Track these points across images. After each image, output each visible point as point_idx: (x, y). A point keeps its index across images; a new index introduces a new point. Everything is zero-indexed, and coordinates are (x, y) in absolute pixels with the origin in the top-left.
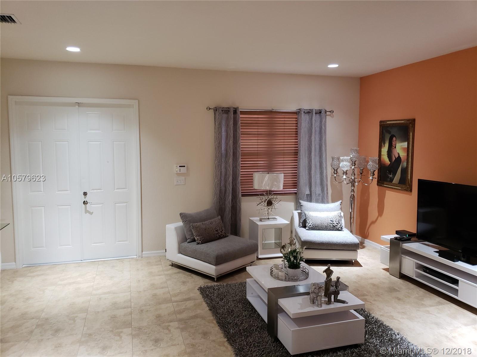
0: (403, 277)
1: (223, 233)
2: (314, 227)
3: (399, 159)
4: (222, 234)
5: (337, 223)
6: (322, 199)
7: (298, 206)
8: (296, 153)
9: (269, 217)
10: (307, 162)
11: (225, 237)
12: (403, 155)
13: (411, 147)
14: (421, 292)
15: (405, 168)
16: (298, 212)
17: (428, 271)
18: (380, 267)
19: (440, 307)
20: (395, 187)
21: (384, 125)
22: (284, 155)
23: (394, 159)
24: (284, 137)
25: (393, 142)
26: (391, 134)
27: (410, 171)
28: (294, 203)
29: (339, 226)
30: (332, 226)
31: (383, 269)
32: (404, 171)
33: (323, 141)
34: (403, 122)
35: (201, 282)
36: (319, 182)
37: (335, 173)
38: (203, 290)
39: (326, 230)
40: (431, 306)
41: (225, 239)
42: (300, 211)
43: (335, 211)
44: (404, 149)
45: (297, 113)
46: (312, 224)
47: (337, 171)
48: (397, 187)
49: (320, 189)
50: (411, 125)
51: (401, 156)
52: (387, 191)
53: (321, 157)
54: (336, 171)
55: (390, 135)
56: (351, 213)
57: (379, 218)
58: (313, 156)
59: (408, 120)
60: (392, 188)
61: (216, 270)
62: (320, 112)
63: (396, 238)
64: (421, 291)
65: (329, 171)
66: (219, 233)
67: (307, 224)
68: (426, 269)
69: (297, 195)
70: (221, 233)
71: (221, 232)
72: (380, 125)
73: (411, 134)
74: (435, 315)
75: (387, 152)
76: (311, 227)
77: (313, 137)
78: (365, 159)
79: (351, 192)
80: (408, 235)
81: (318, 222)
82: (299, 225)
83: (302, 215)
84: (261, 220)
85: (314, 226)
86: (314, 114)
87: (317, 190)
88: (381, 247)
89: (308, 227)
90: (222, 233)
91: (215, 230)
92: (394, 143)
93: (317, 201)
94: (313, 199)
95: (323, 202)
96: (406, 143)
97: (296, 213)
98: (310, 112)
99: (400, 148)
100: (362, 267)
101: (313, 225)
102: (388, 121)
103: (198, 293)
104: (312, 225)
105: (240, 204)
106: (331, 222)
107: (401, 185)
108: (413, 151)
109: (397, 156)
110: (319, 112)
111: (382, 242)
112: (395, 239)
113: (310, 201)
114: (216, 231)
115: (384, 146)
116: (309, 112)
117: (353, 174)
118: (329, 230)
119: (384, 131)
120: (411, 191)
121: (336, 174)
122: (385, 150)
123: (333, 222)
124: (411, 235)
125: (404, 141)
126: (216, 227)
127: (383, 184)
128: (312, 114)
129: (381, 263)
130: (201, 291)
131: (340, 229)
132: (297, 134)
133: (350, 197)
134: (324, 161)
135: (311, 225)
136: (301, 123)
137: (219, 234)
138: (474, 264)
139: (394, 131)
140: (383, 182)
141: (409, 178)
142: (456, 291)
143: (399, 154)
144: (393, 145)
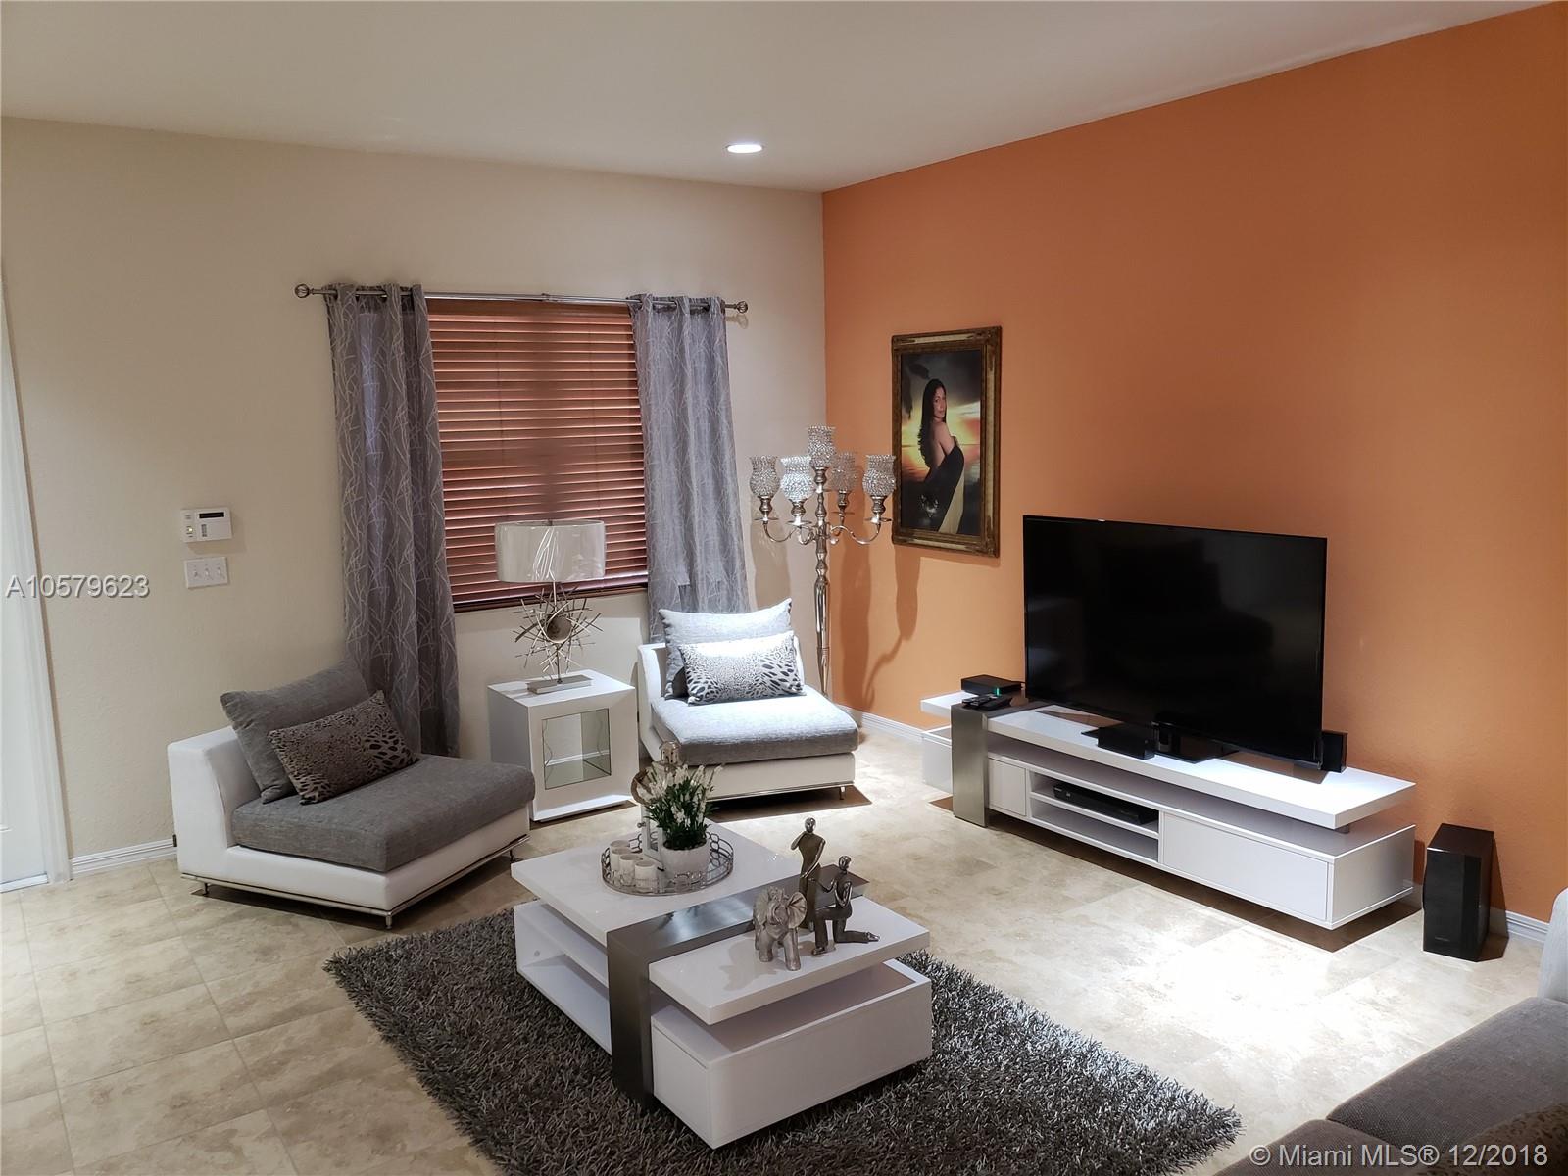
0: (997, 820)
1: (398, 752)
2: (712, 692)
3: (955, 457)
4: (398, 757)
5: (784, 673)
6: (729, 599)
7: (656, 627)
8: (638, 450)
9: (562, 676)
10: (675, 478)
11: (407, 765)
12: (968, 442)
13: (991, 418)
14: (1052, 859)
15: (978, 483)
16: (657, 650)
17: (1069, 795)
18: (924, 798)
19: (1114, 897)
20: (948, 545)
21: (905, 348)
22: (596, 457)
23: (941, 456)
24: (593, 393)
25: (935, 403)
26: (927, 377)
27: (990, 491)
28: (638, 620)
29: (791, 682)
30: (769, 684)
31: (932, 803)
32: (974, 493)
33: (722, 405)
34: (963, 337)
35: (335, 941)
36: (717, 544)
37: (763, 512)
38: (344, 970)
39: (753, 699)
40: (1088, 900)
41: (410, 770)
42: (663, 645)
43: (774, 633)
44: (970, 423)
45: (631, 308)
46: (706, 682)
47: (769, 504)
48: (952, 542)
49: (721, 564)
50: (989, 347)
51: (961, 447)
52: (922, 558)
53: (716, 458)
54: (766, 505)
55: (927, 382)
56: (820, 635)
57: (903, 643)
58: (694, 458)
59: (981, 332)
60: (939, 548)
61: (388, 887)
62: (706, 309)
63: (968, 704)
64: (1054, 858)
65: (745, 506)
66: (385, 754)
67: (690, 686)
68: (1064, 790)
69: (649, 591)
70: (391, 753)
71: (393, 748)
72: (895, 352)
73: (991, 376)
74: (1105, 927)
75: (920, 436)
76: (703, 693)
77: (689, 394)
78: (851, 460)
79: (817, 568)
80: (1000, 689)
81: (726, 676)
82: (664, 692)
83: (672, 656)
84: (533, 690)
85: (715, 690)
86: (687, 315)
87: (711, 568)
88: (923, 736)
89: (693, 695)
90: (395, 753)
91: (369, 744)
92: (938, 406)
93: (714, 608)
94: (700, 601)
95: (732, 608)
96: (976, 406)
97: (649, 654)
98: (675, 308)
99: (959, 421)
100: (870, 803)
101: (709, 687)
102: (917, 336)
103: (330, 981)
104: (706, 686)
105: (451, 638)
106: (767, 671)
107: (968, 538)
108: (997, 430)
109: (950, 447)
110: (703, 308)
111: (924, 720)
112: (965, 707)
113: (694, 608)
114: (373, 747)
115: (910, 419)
116: (670, 307)
117: (820, 512)
118: (760, 698)
119: (907, 369)
120: (996, 553)
121: (768, 512)
122: (912, 429)
123: (772, 671)
124: (1011, 688)
125: (970, 399)
126: (373, 734)
127: (911, 536)
128: (682, 314)
129: (928, 784)
130: (338, 973)
131: (794, 690)
132: (635, 383)
133: (816, 586)
134: (728, 472)
135: (702, 689)
136: (647, 344)
137: (386, 758)
138: (1194, 757)
139: (938, 369)
140: (910, 531)
141: (990, 512)
142: (1152, 845)
143: (955, 442)
144: (936, 413)
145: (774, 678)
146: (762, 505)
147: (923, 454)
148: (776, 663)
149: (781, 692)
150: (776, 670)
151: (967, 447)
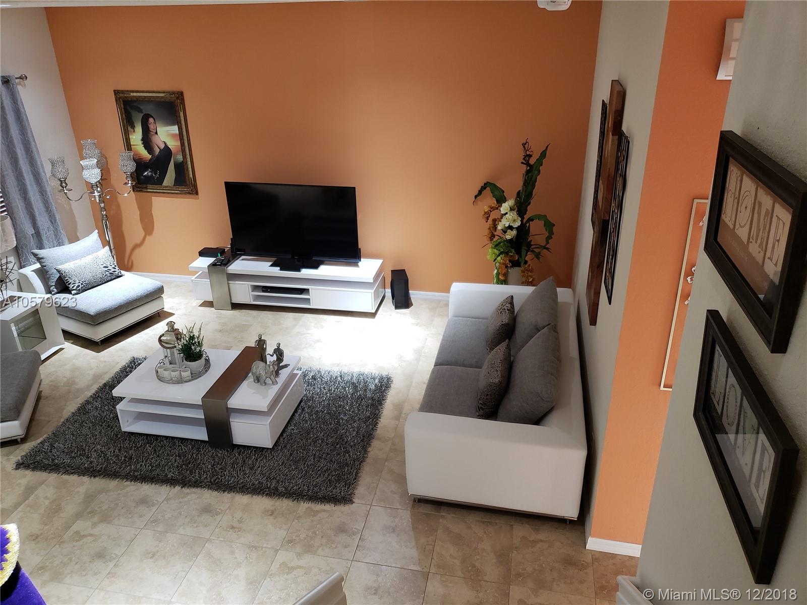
2: (84, 286)
3: (167, 150)
5: (114, 268)
12: (173, 144)
13: (184, 133)
15: (181, 163)
16: (34, 271)
17: (269, 290)
19: (301, 322)
21: (126, 97)
23: (157, 151)
25: (149, 125)
26: (142, 113)
27: (190, 166)
29: (118, 271)
30: (109, 274)
31: (198, 306)
32: (181, 168)
33: (30, 134)
34: (162, 95)
37: (63, 187)
39: (103, 284)
44: (174, 135)
46: (80, 282)
49: (48, 218)
50: (178, 101)
52: (154, 198)
53: (31, 163)
54: (63, 183)
56: (109, 243)
57: (148, 237)
59: (173, 93)
60: (163, 193)
61: (21, 424)
67: (71, 286)
68: (266, 289)
72: (118, 98)
73: (182, 115)
75: (142, 140)
76: (79, 288)
79: (101, 212)
80: (220, 253)
81: (88, 276)
82: (50, 291)
83: (49, 271)
87: (42, 221)
88: (192, 280)
89: (74, 290)
92: (152, 127)
93: (49, 241)
96: (176, 127)
97: (28, 272)
99: (166, 134)
101: (82, 284)
102: (133, 92)
104: (80, 284)
107: (181, 188)
108: (189, 139)
109: (162, 146)
110: (7, 81)
112: (213, 265)
113: (40, 243)
115: (134, 131)
118: (106, 282)
119: (128, 108)
120: (197, 193)
121: (65, 187)
122: (136, 137)
123: (108, 269)
125: (173, 124)
127: (146, 188)
129: (196, 299)
130: (27, 468)
131: (119, 274)
133: (103, 220)
135: (78, 286)
138: (316, 266)
139: (147, 109)
140: (145, 186)
141: (191, 176)
142: (308, 301)
143: (165, 144)
144: (151, 130)
145: (110, 272)
146: (61, 183)
147: (145, 149)
148: (108, 264)
149: (115, 277)
150: (110, 268)
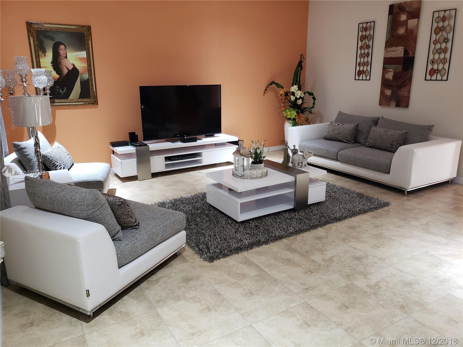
3: (74, 71)
13: (91, 57)
20: (74, 103)
21: (40, 28)
23: (66, 71)
25: (60, 51)
27: (93, 83)
32: (86, 84)
34: (75, 27)
44: (81, 59)
48: (77, 102)
50: (88, 32)
51: (77, 68)
52: (57, 111)
55: (55, 42)
59: (83, 27)
73: (90, 43)
75: (52, 63)
92: (62, 52)
96: (84, 53)
99: (75, 58)
107: (85, 100)
109: (71, 68)
115: (45, 55)
119: (41, 36)
120: (97, 103)
122: (46, 60)
127: (54, 102)
139: (59, 38)
141: (94, 90)
143: (74, 65)
144: (61, 54)
151: (80, 67)
